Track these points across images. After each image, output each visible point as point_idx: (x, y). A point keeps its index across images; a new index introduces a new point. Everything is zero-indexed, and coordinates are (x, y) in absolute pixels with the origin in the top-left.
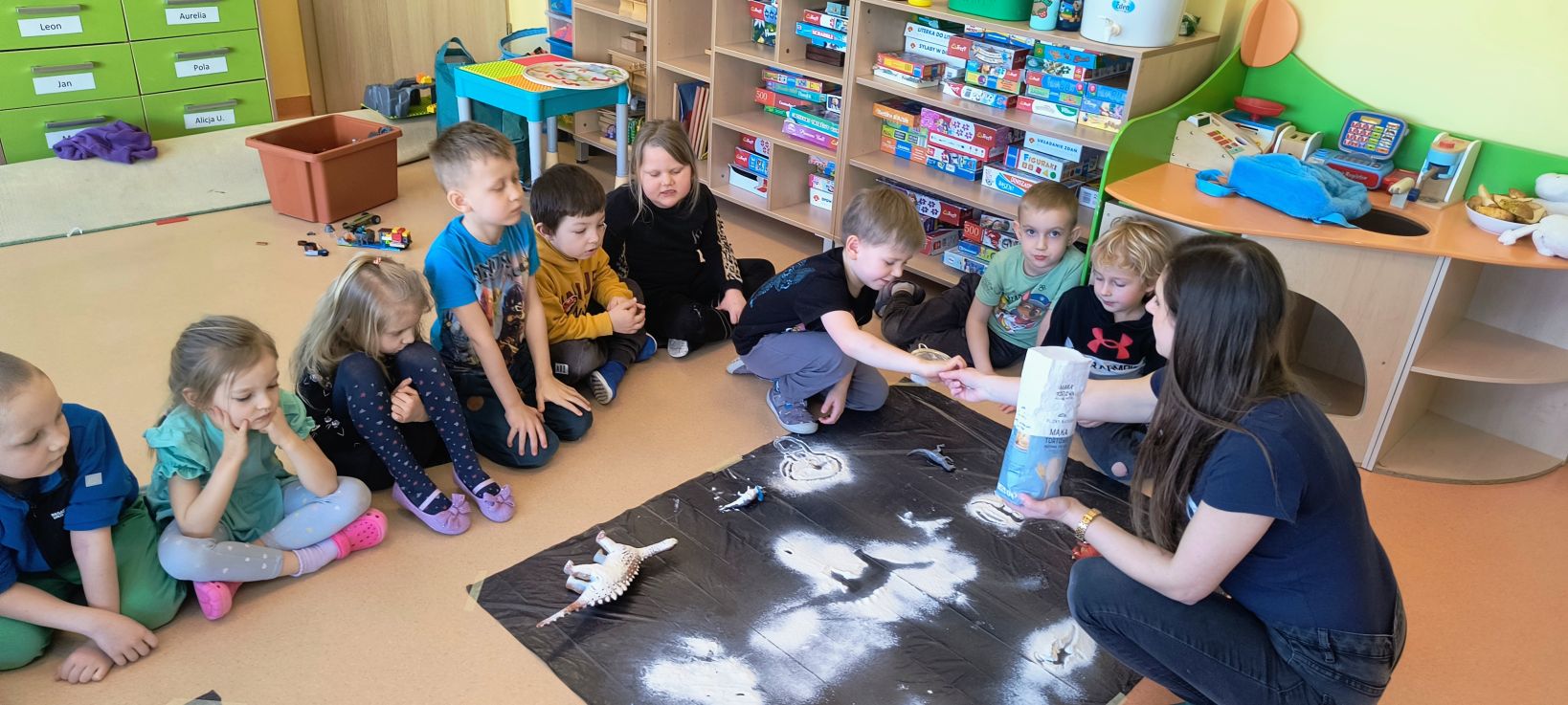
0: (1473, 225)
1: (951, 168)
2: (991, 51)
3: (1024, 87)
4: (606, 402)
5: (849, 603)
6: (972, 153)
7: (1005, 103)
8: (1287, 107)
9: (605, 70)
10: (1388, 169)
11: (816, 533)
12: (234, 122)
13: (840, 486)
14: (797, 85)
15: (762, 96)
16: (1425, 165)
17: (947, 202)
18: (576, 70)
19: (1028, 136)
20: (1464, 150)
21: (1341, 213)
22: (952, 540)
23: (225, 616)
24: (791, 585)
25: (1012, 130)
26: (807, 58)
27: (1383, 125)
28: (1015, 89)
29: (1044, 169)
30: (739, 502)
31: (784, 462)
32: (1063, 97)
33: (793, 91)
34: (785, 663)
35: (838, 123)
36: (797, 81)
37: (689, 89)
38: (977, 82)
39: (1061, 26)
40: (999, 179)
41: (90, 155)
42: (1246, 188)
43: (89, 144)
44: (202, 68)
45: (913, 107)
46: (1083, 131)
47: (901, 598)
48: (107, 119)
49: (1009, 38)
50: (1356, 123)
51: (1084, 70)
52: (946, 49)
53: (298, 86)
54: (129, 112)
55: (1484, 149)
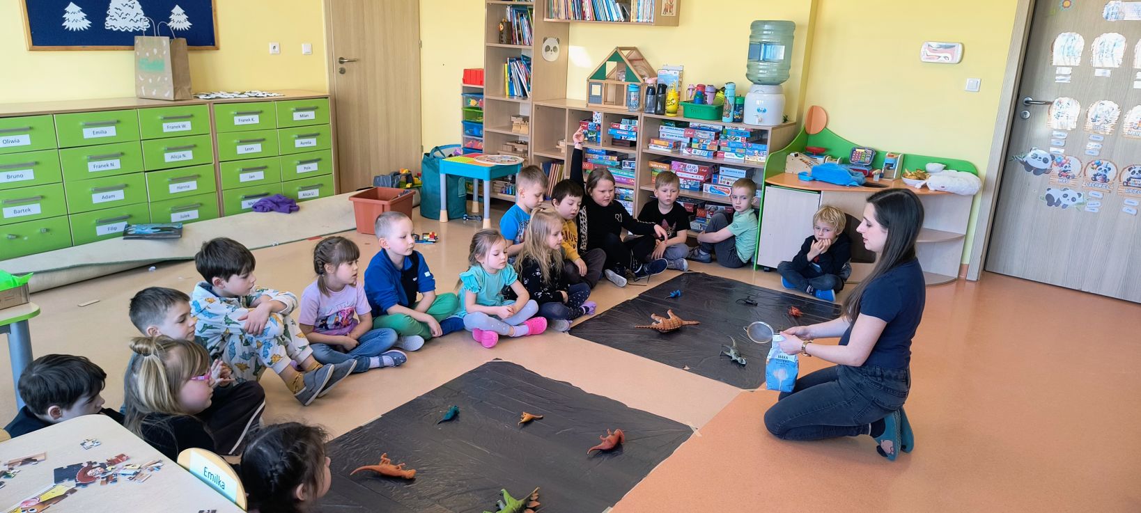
2: (703, 133)
3: (719, 148)
6: (698, 178)
7: (712, 154)
8: (826, 150)
10: (871, 168)
12: (318, 195)
14: (604, 158)
16: (884, 165)
18: (494, 158)
19: (721, 169)
20: (897, 158)
21: (856, 181)
25: (715, 165)
26: (613, 144)
27: (865, 151)
28: (716, 148)
32: (737, 150)
38: (697, 147)
39: (735, 121)
40: (711, 188)
41: (271, 210)
42: (819, 176)
43: (270, 205)
44: (307, 168)
45: (668, 160)
48: (267, 194)
49: (711, 128)
50: (855, 152)
51: (745, 138)
52: (680, 135)
54: (276, 190)
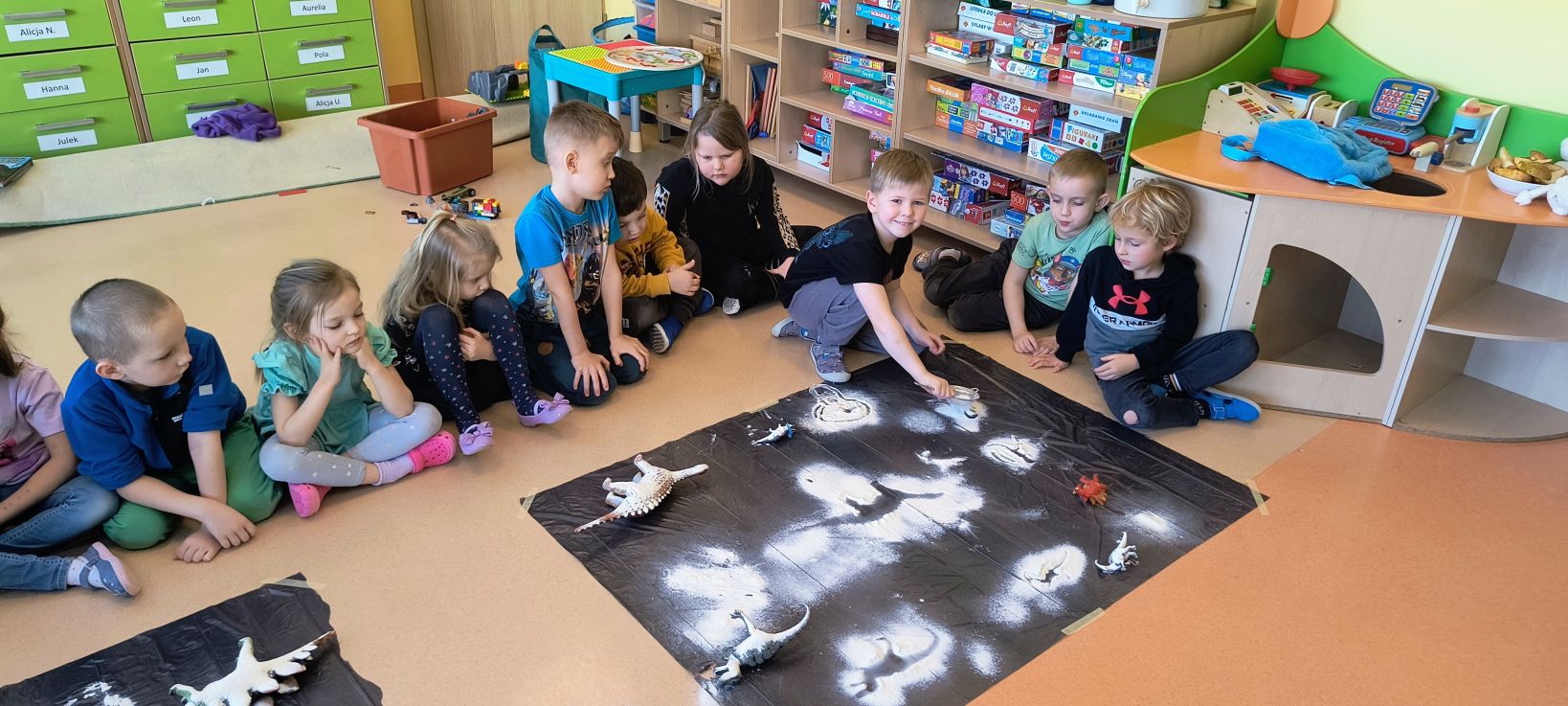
0: (1494, 187)
1: (1000, 141)
2: (1034, 26)
3: (1066, 60)
4: (664, 350)
5: (859, 525)
6: (1019, 125)
7: (1047, 76)
8: (1323, 77)
9: (681, 53)
10: (1416, 135)
11: (837, 466)
12: (350, 105)
13: (866, 427)
14: (861, 64)
15: (829, 76)
16: (1452, 131)
17: (996, 173)
18: (655, 53)
19: (1073, 108)
20: (1490, 115)
21: (1357, 175)
22: (964, 476)
23: (314, 514)
24: (808, 508)
25: (1057, 103)
26: (868, 38)
27: (1414, 92)
28: (1058, 63)
29: (1086, 139)
30: (770, 438)
31: (817, 405)
32: (1102, 70)
33: (857, 71)
34: (793, 572)
35: (892, 99)
36: (861, 61)
37: (761, 70)
38: (1022, 57)
39: (1094, 1)
40: (1043, 150)
41: (223, 134)
42: (1268, 153)
43: (222, 124)
44: (322, 55)
45: (963, 83)
46: (1120, 102)
47: (907, 522)
48: (238, 102)
49: (1052, 14)
50: (1387, 90)
51: (1121, 42)
52: (993, 26)
53: (410, 73)
54: (258, 95)
55: (1512, 114)
